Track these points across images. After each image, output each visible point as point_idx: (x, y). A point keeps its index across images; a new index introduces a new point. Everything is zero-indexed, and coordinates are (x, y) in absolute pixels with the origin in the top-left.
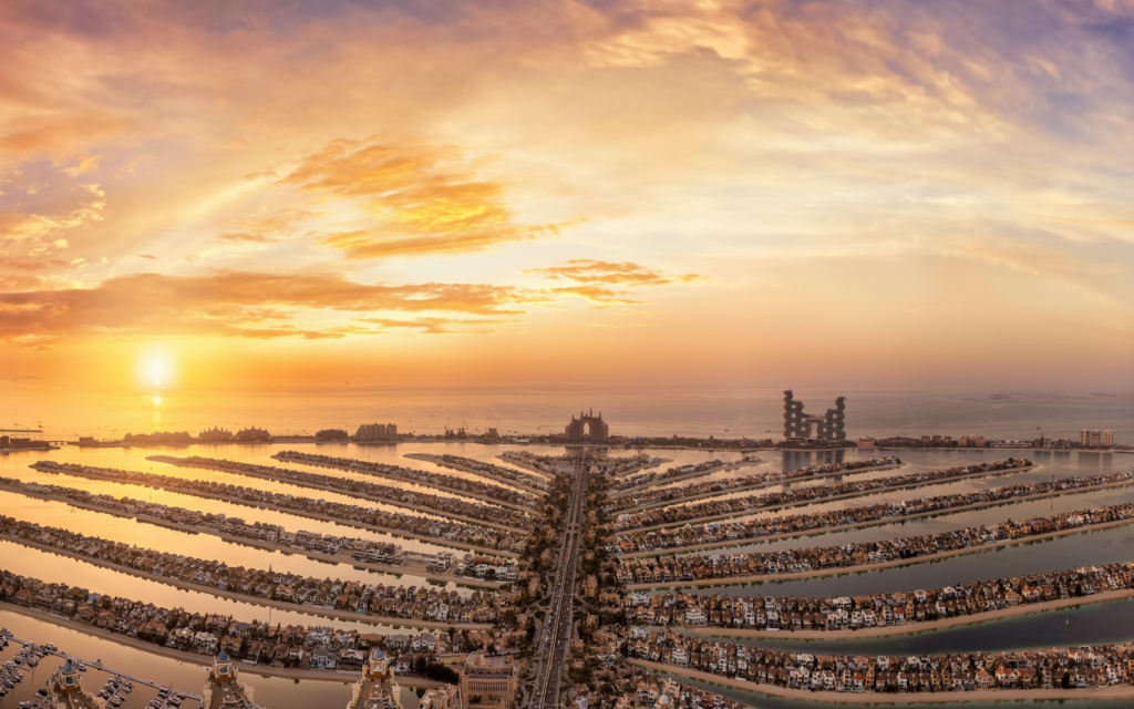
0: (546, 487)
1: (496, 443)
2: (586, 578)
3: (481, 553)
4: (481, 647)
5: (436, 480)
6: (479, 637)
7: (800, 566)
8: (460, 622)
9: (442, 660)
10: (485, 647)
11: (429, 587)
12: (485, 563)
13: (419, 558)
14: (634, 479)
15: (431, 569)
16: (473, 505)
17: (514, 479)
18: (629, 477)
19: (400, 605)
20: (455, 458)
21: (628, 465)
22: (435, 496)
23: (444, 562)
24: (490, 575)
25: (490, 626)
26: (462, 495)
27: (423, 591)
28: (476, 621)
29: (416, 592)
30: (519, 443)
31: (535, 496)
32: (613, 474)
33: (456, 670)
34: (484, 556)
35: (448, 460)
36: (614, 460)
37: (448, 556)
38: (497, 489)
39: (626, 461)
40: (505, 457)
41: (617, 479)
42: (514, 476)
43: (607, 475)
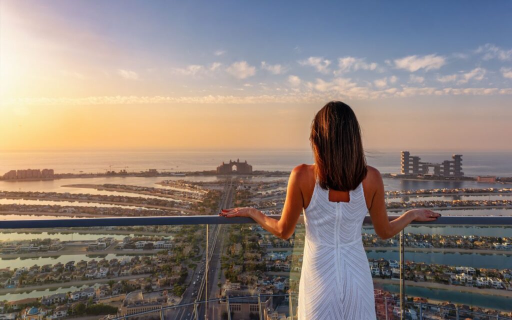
0: (200, 198)
1: (156, 176)
2: (233, 245)
3: (141, 235)
4: (139, 288)
5: (97, 198)
6: (137, 283)
7: (421, 244)
8: (119, 276)
9: (101, 302)
10: (142, 288)
11: (89, 260)
12: (144, 240)
13: (80, 243)
14: (273, 192)
15: (90, 249)
16: (133, 210)
17: (172, 194)
18: (270, 192)
19: (57, 275)
20: (116, 185)
21: (268, 185)
22: (96, 207)
23: (104, 244)
24: (150, 247)
25: (148, 275)
26: (122, 205)
27: (83, 262)
28: (134, 273)
29: (75, 264)
30: (176, 176)
31: (190, 203)
32: (257, 190)
33: (115, 306)
34: (143, 236)
35: (107, 187)
36: (257, 183)
37: (109, 239)
38: (155, 200)
39: (267, 183)
40: (163, 183)
41: (259, 192)
42: (171, 193)
43: (251, 191)
